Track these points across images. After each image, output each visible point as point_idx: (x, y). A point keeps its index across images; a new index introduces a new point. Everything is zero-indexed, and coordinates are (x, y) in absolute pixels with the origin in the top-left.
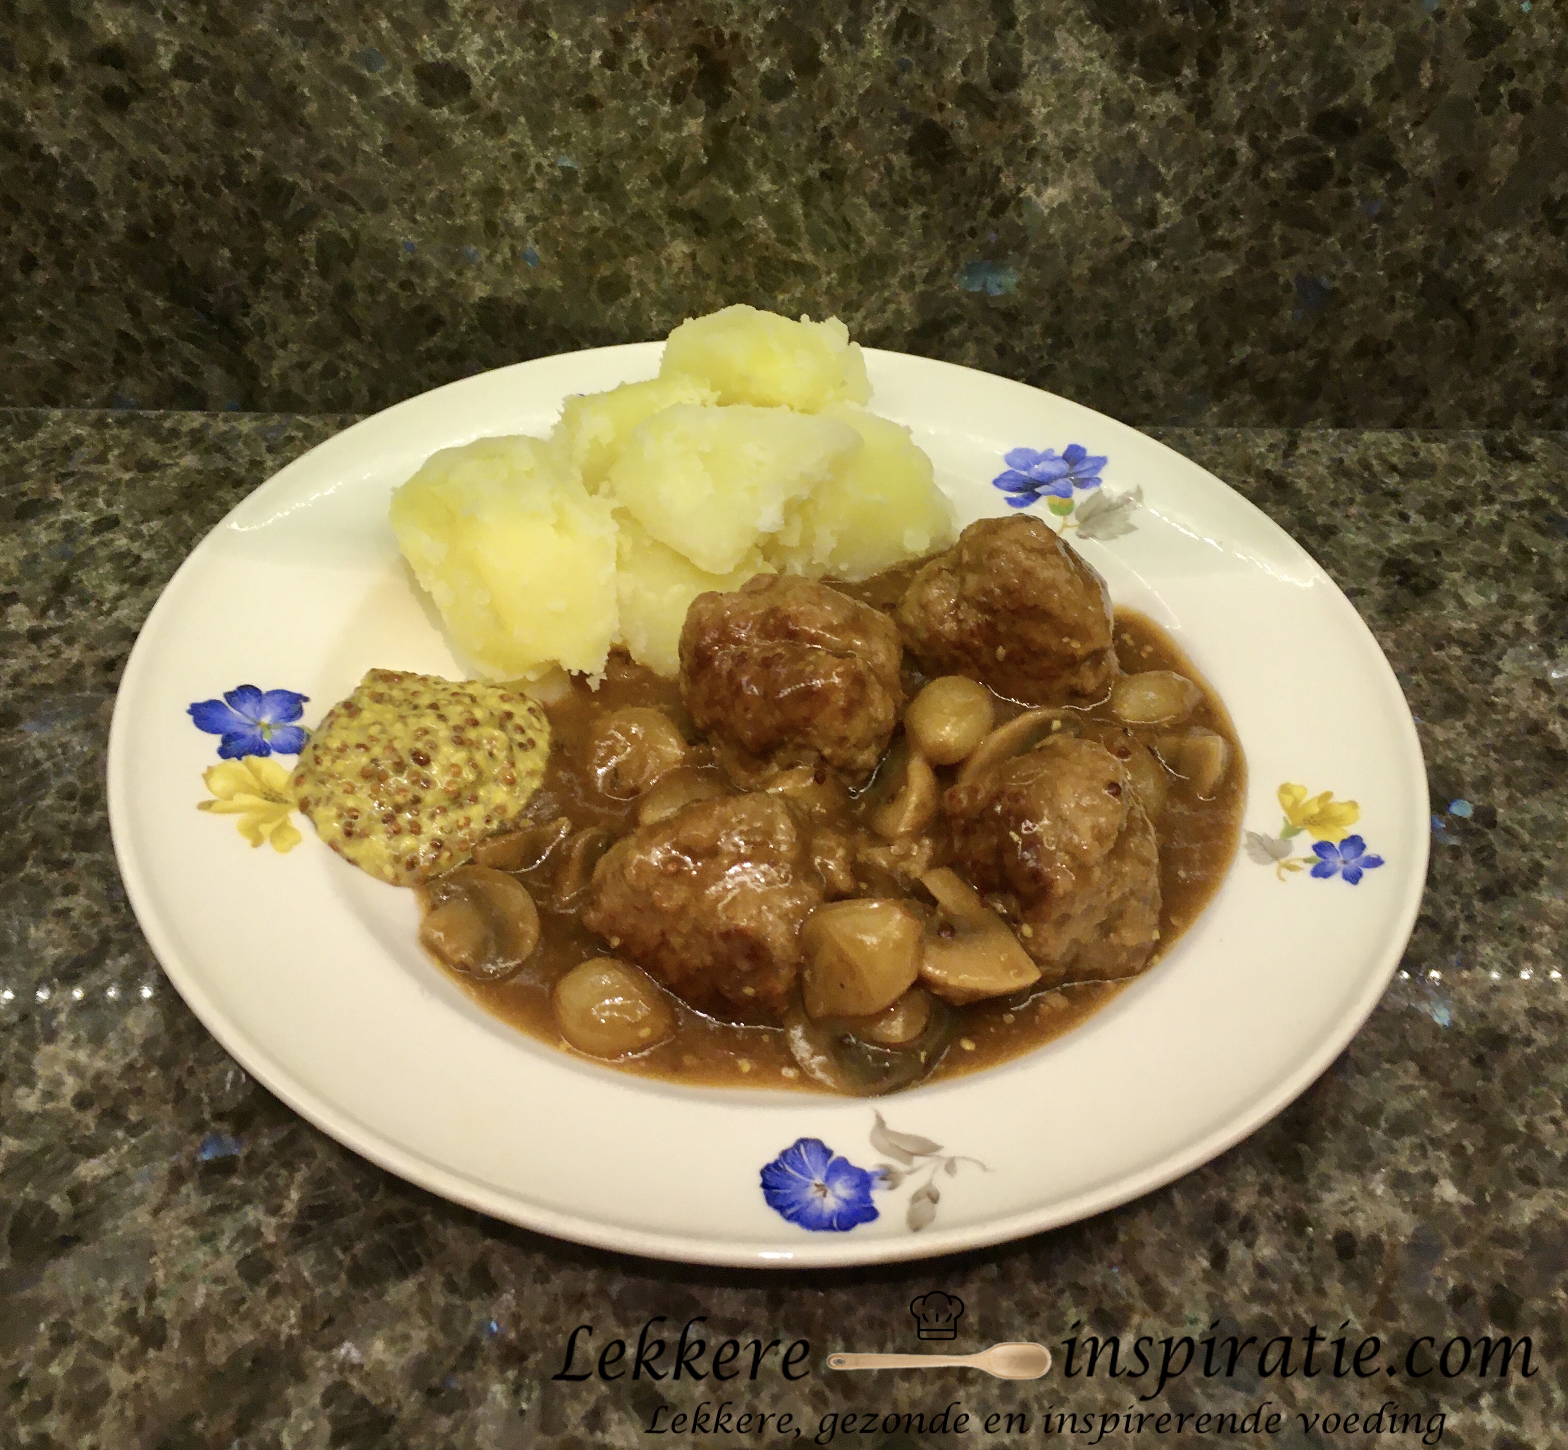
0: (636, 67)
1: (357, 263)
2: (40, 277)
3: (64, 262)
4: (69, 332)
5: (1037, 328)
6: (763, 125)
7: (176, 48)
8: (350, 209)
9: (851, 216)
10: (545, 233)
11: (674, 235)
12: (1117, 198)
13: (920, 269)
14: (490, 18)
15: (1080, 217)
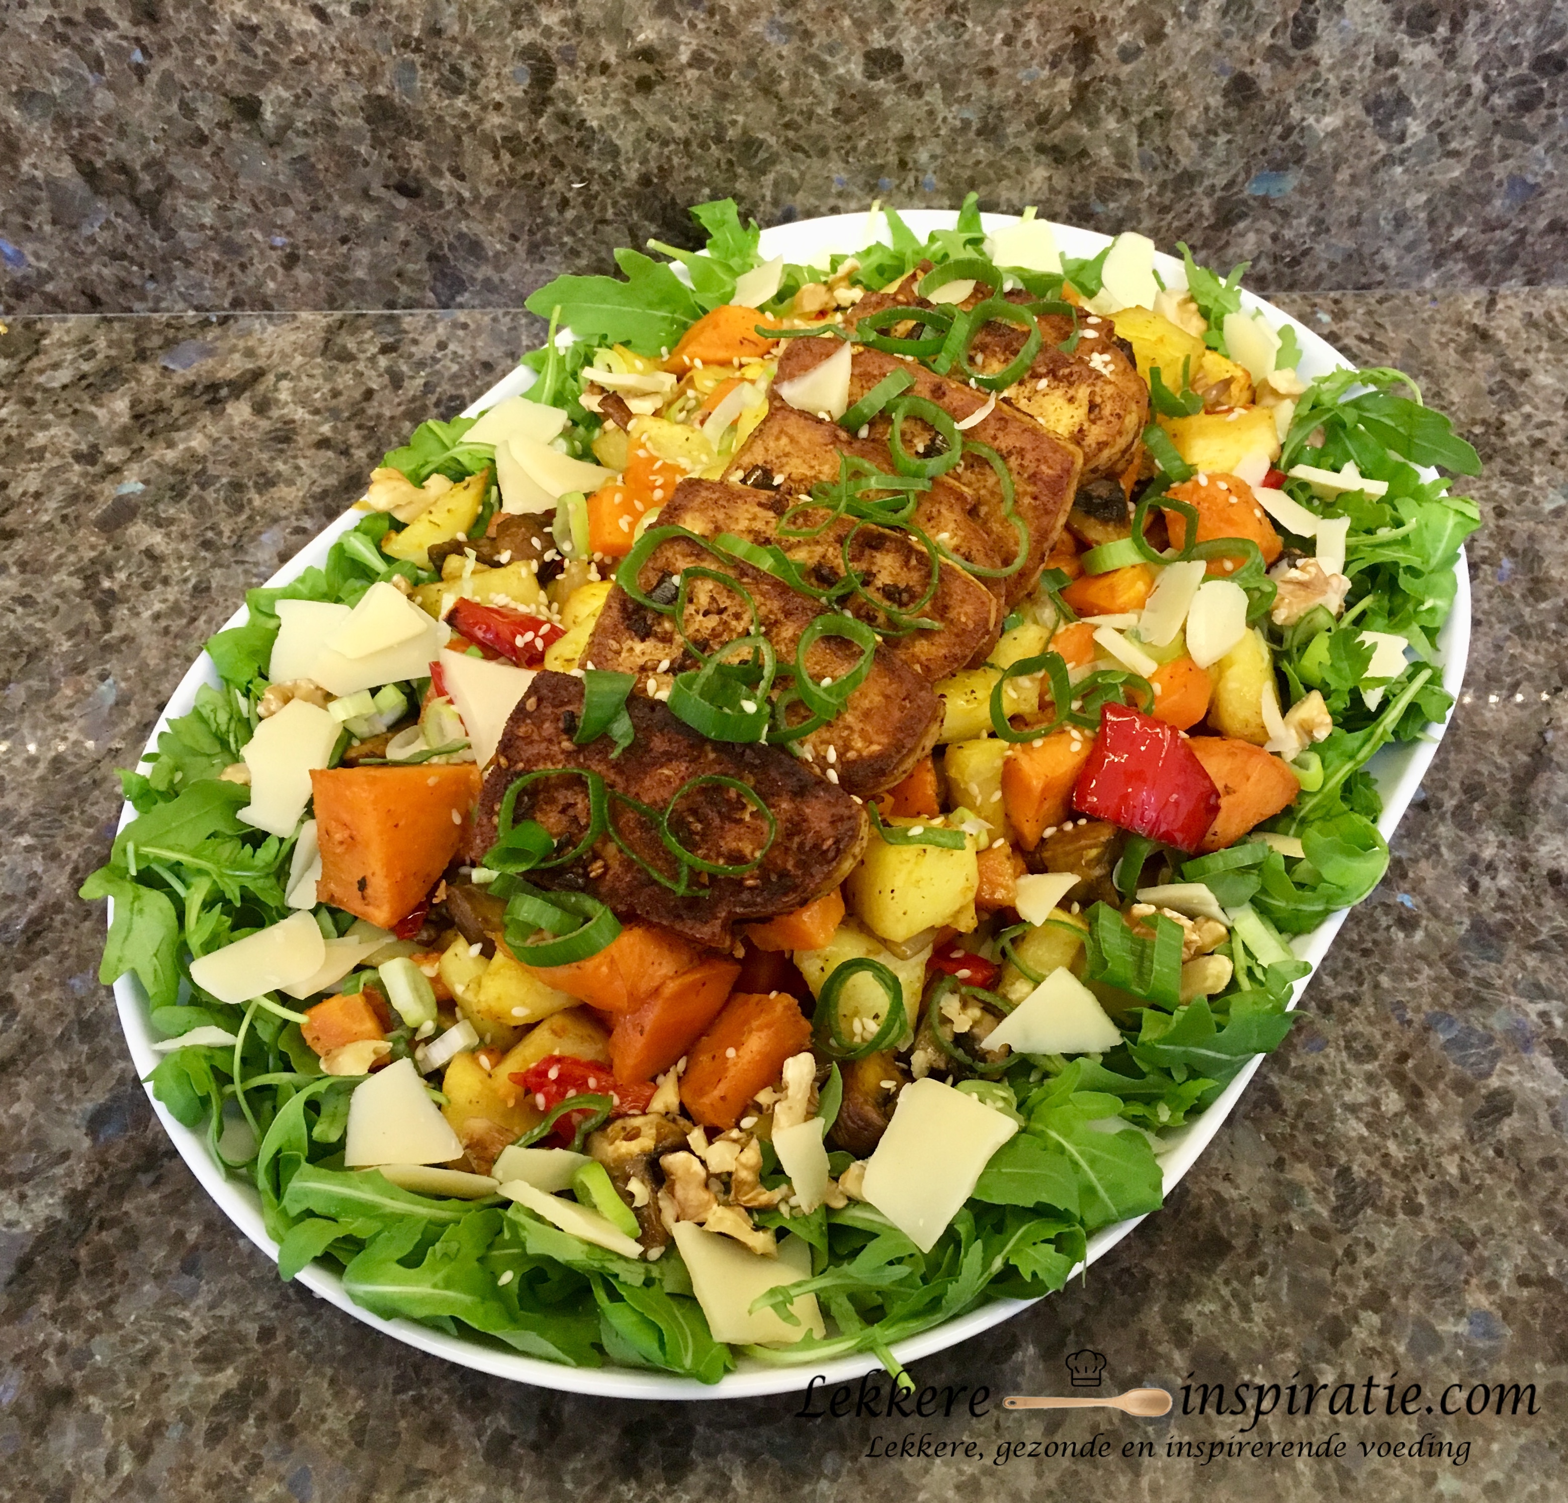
0: (1027, 44)
1: (800, 195)
2: (570, 214)
3: (587, 205)
4: (586, 253)
5: (1304, 220)
6: (1116, 81)
7: (694, 47)
8: (800, 155)
9: (1172, 145)
10: (942, 167)
11: (1038, 164)
12: (1377, 122)
13: (1221, 181)
14: (923, 15)
15: (1347, 137)
